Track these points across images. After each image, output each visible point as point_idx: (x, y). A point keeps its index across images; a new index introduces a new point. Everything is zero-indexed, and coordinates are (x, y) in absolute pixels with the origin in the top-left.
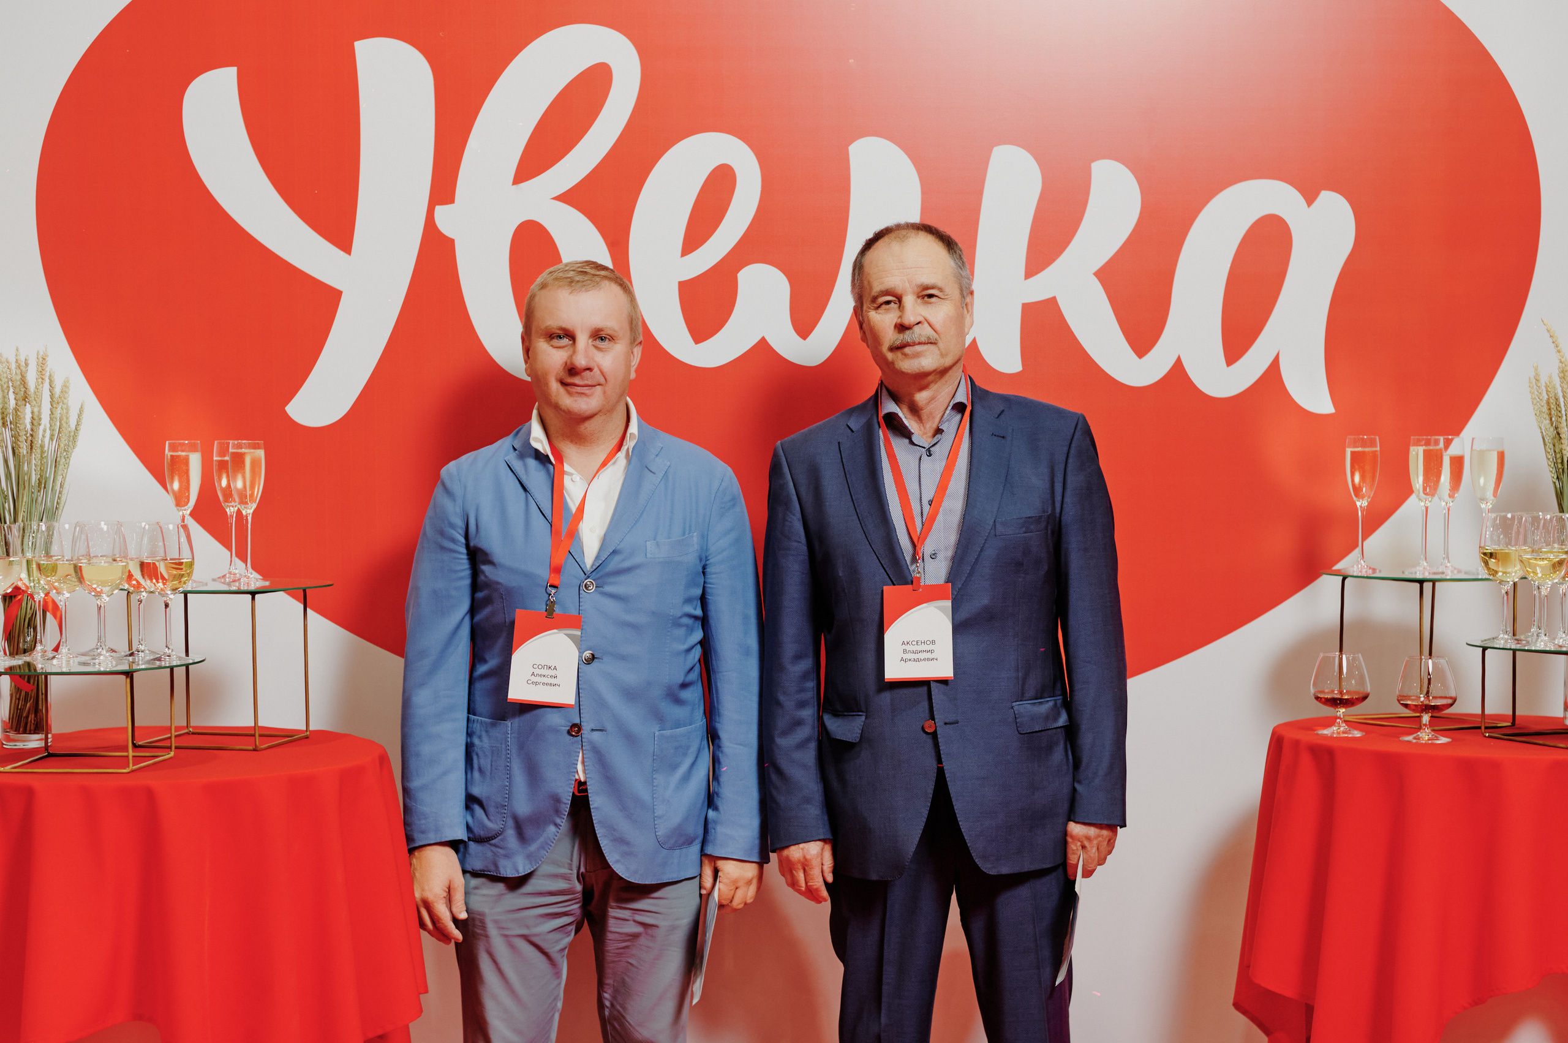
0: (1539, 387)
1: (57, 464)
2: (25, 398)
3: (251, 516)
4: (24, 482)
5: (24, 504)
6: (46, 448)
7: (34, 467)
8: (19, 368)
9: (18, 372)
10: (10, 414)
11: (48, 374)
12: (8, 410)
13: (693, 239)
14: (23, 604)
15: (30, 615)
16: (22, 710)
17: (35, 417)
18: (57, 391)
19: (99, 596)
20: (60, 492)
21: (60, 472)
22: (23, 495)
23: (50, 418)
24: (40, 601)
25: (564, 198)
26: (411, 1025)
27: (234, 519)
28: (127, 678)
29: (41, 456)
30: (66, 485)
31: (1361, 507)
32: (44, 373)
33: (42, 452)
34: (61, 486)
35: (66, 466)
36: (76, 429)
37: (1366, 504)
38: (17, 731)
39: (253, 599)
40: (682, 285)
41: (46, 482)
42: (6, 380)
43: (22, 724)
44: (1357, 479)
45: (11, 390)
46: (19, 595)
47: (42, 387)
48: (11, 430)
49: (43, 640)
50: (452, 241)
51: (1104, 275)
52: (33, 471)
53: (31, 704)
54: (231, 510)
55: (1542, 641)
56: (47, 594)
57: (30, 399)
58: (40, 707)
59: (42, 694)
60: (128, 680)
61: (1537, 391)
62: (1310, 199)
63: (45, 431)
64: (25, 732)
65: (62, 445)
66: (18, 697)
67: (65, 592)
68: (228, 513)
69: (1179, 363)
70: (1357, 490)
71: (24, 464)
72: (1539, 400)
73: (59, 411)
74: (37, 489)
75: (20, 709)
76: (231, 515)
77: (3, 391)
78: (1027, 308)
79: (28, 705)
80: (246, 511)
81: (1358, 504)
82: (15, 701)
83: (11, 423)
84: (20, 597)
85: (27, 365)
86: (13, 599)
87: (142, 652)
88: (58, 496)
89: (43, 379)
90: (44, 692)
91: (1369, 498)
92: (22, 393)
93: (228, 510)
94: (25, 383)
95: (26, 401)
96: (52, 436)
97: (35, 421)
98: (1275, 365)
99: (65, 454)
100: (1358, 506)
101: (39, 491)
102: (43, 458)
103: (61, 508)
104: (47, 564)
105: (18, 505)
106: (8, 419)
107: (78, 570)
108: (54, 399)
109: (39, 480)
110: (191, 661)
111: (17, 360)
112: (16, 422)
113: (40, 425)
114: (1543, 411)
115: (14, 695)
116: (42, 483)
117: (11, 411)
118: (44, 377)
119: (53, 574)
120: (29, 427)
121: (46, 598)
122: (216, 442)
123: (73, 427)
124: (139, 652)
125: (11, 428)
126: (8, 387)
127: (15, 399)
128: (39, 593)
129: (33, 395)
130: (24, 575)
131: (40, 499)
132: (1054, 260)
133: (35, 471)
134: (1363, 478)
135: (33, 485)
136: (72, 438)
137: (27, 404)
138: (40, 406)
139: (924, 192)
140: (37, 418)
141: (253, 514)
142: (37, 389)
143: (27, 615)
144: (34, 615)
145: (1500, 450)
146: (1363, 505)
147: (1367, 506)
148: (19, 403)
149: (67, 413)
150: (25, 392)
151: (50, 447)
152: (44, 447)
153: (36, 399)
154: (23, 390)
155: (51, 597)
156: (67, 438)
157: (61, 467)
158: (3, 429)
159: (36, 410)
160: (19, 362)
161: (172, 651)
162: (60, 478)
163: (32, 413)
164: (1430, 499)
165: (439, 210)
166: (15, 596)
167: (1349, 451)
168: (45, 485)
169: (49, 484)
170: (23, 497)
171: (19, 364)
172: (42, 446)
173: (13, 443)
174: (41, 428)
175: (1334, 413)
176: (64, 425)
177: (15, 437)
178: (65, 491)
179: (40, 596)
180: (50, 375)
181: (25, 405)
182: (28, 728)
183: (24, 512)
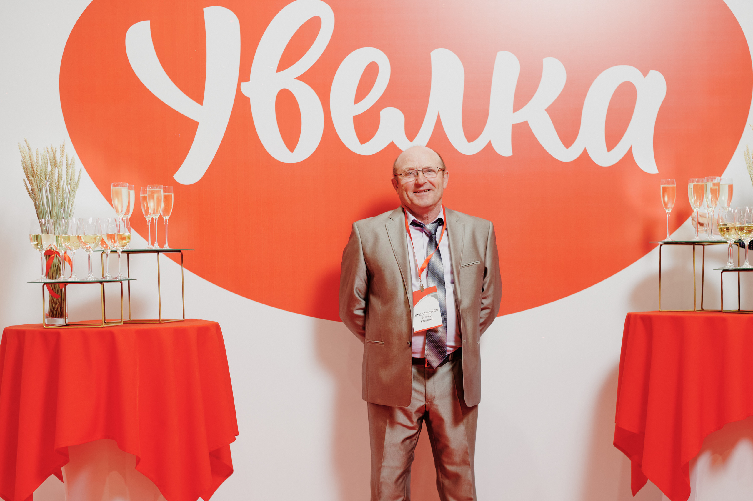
0: (749, 155)
1: (70, 196)
2: (55, 165)
3: (157, 219)
4: (55, 203)
5: (55, 213)
6: (64, 189)
7: (59, 197)
8: (52, 151)
9: (52, 152)
10: (48, 175)
11: (65, 155)
12: (47, 173)
13: (360, 96)
14: (55, 259)
15: (58, 264)
16: (54, 308)
17: (60, 173)
18: (69, 162)
19: (88, 250)
20: (71, 209)
21: (71, 200)
22: (54, 209)
23: (67, 175)
24: (62, 256)
25: (300, 78)
26: (231, 444)
27: (150, 223)
28: (101, 285)
29: (62, 192)
30: (74, 206)
31: (668, 212)
32: (63, 152)
33: (63, 191)
34: (72, 206)
35: (74, 197)
36: (78, 180)
37: (670, 211)
38: (52, 317)
39: (158, 254)
40: (355, 117)
41: (64, 205)
42: (47, 159)
43: (55, 314)
44: (666, 199)
45: (49, 164)
46: (53, 254)
47: (63, 160)
48: (49, 182)
49: (64, 273)
50: (249, 99)
51: (550, 110)
52: (59, 199)
53: (58, 305)
54: (148, 219)
55: (745, 265)
56: (66, 253)
57: (57, 165)
58: (63, 306)
59: (64, 300)
60: (102, 286)
61: (748, 157)
62: (645, 74)
63: (64, 182)
64: (56, 317)
65: (72, 187)
66: (53, 301)
67: (73, 250)
68: (147, 221)
69: (585, 151)
70: (666, 204)
71: (54, 197)
72: (749, 161)
73: (70, 170)
74: (60, 207)
75: (54, 307)
76: (148, 222)
77: (45, 164)
78: (514, 126)
79: (57, 305)
80: (155, 217)
81: (667, 211)
82: (51, 304)
83: (49, 178)
84: (53, 255)
85: (56, 151)
86: (50, 256)
87: (108, 277)
88: (70, 211)
89: (63, 155)
90: (64, 299)
91: (671, 208)
92: (54, 162)
93: (147, 219)
94: (55, 158)
95: (55, 166)
96: (67, 184)
97: (60, 177)
98: (630, 150)
99: (73, 192)
100: (667, 212)
101: (62, 208)
102: (63, 193)
103: (72, 216)
104: (65, 236)
105: (52, 214)
106: (48, 177)
107: (79, 238)
108: (68, 166)
109: (61, 203)
110: (130, 279)
111: (51, 147)
112: (51, 178)
113: (62, 180)
114: (751, 166)
115: (51, 301)
116: (63, 205)
117: (49, 173)
118: (63, 154)
119: (68, 242)
120: (57, 180)
121: (65, 255)
122: (141, 188)
123: (77, 180)
124: (107, 277)
125: (49, 181)
126: (47, 163)
127: (51, 165)
128: (62, 252)
129: (59, 163)
130: (55, 243)
131: (62, 212)
132: (526, 104)
133: (60, 199)
134: (669, 198)
135: (59, 206)
136: (76, 185)
137: (56, 168)
138: (62, 169)
139: (465, 74)
140: (60, 174)
141: (158, 219)
142: (61, 161)
143: (57, 264)
144: (60, 264)
145: (731, 184)
146: (669, 212)
147: (671, 212)
148: (52, 167)
149: (74, 173)
150: (55, 162)
151: (67, 189)
152: (64, 188)
153: (60, 166)
154: (54, 160)
155: (67, 255)
156: (74, 185)
157: (71, 198)
158: (45, 181)
159: (60, 170)
160: (52, 148)
161: (122, 275)
162: (71, 203)
163: (58, 171)
164: (699, 208)
165: (243, 84)
166: (51, 255)
167: (662, 186)
168: (64, 206)
169: (66, 205)
170: (54, 210)
171: (52, 149)
172: (63, 188)
173: (50, 187)
174: (62, 181)
175: (658, 173)
176: (73, 177)
177: (51, 184)
178: (73, 209)
179: (62, 253)
180: (66, 155)
181: (55, 168)
182: (57, 316)
183: (55, 217)
